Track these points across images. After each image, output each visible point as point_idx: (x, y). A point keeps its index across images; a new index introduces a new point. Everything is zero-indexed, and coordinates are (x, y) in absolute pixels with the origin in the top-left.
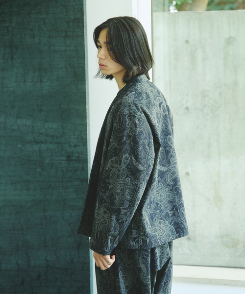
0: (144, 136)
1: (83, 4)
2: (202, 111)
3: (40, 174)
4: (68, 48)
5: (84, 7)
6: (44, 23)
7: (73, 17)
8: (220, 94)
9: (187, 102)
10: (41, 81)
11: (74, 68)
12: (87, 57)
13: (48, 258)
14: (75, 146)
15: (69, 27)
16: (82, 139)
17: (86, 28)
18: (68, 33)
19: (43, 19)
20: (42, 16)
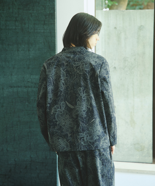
1: (55, 5)
2: (124, 69)
3: (28, 106)
4: (45, 31)
5: (55, 6)
6: (31, 16)
7: (48, 13)
8: (135, 60)
9: (115, 64)
11: (49, 43)
12: (57, 36)
13: (32, 156)
15: (46, 18)
17: (56, 19)
18: (46, 22)
19: (31, 13)
20: (30, 12)
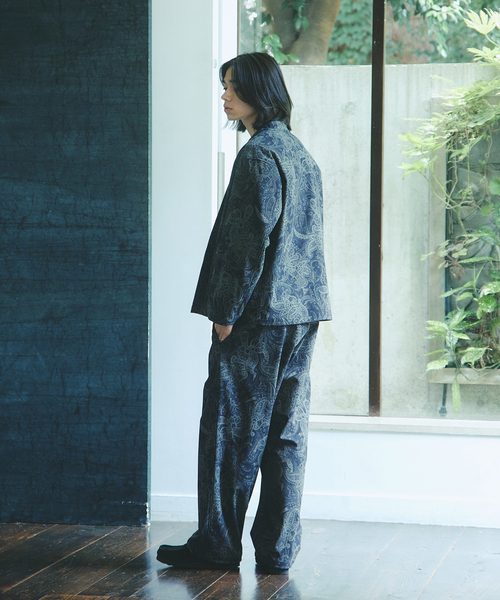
0: (271, 184)
3: (83, 270)
6: (95, 67)
10: (88, 144)
11: (133, 127)
12: (151, 113)
14: (132, 232)
15: (128, 73)
16: (141, 222)
18: (127, 81)
